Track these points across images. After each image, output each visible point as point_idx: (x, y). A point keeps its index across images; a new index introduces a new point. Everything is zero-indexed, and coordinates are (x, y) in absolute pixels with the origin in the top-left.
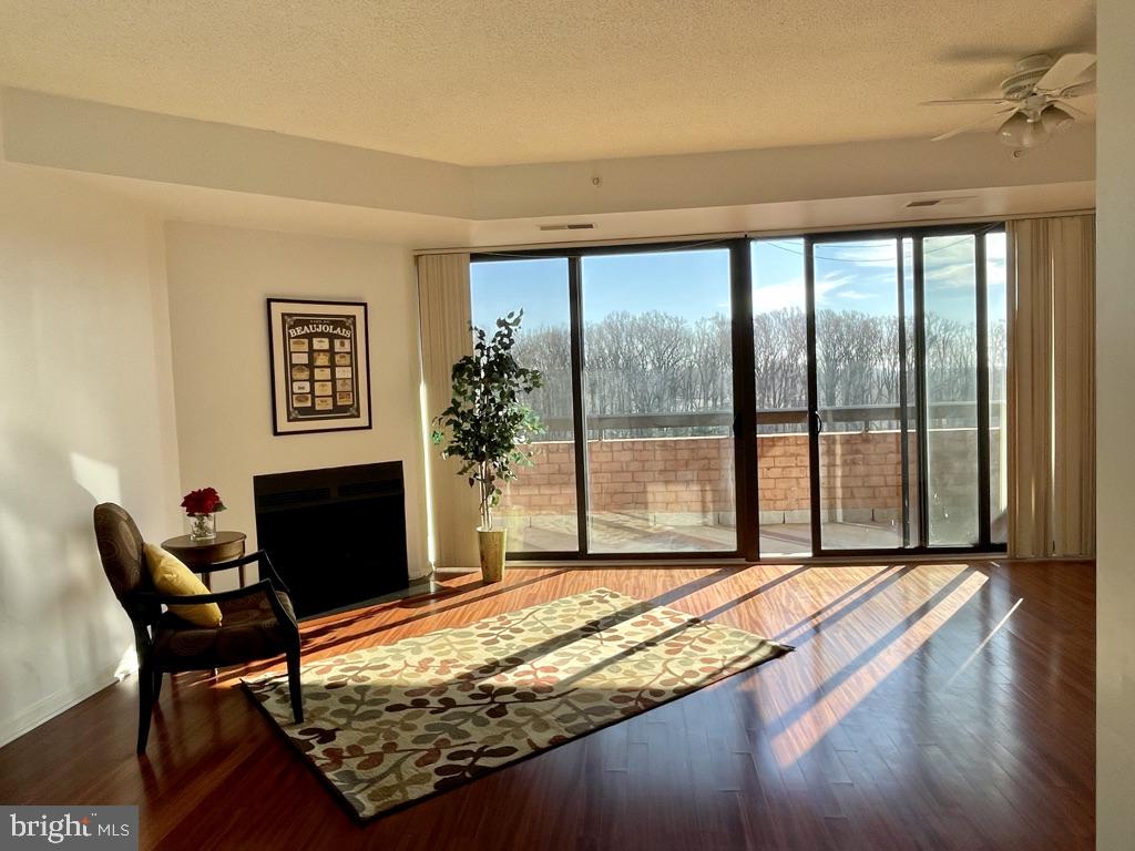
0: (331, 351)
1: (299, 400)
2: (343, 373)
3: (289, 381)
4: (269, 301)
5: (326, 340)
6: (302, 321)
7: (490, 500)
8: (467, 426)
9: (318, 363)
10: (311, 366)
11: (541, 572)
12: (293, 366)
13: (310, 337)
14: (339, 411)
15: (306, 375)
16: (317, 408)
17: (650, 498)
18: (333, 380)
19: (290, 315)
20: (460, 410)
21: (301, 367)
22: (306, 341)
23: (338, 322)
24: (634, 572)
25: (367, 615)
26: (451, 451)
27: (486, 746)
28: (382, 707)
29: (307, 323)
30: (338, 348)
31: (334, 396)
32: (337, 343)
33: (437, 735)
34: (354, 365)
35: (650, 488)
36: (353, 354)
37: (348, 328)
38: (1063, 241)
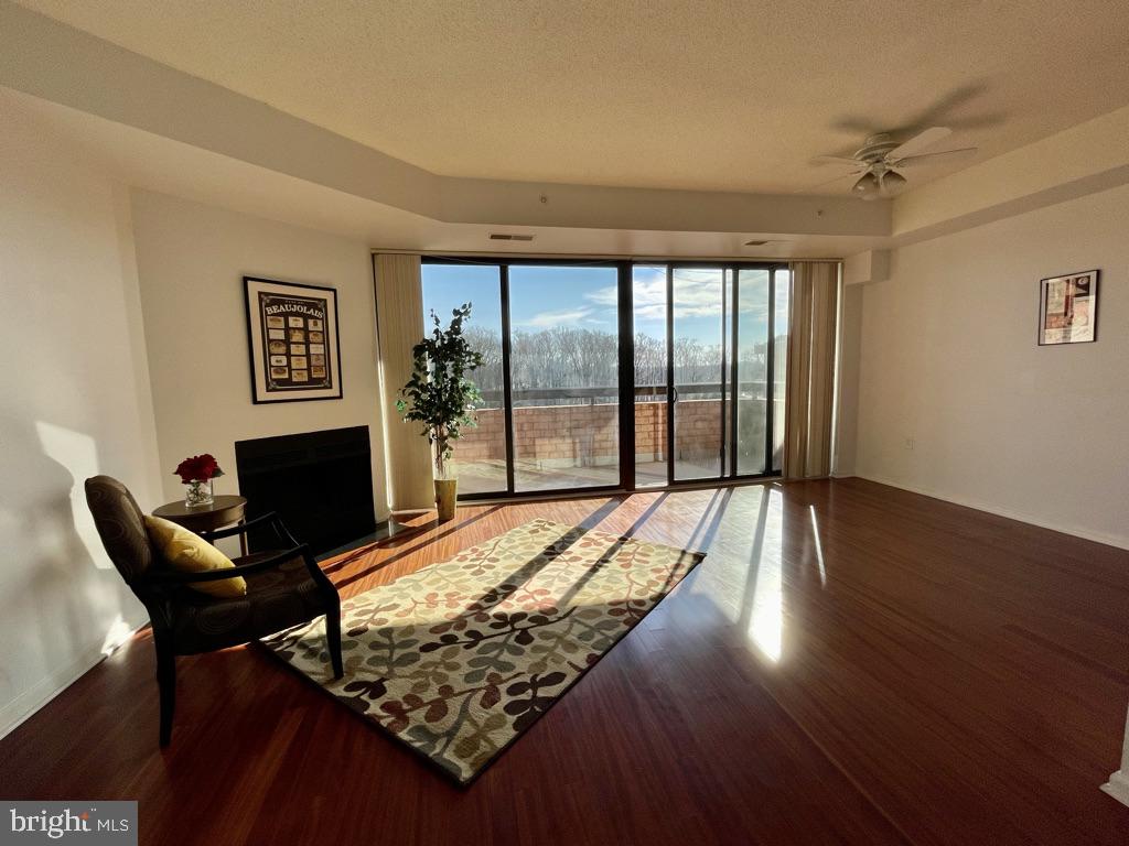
0: (305, 329)
1: (277, 372)
2: (316, 349)
3: (267, 355)
4: (246, 280)
5: (301, 320)
6: (278, 300)
7: (444, 455)
8: (426, 396)
9: (294, 340)
10: (287, 342)
11: (483, 509)
12: (270, 341)
13: (286, 315)
14: (313, 383)
15: (282, 349)
16: (294, 380)
17: (538, 449)
18: (308, 355)
19: (267, 294)
20: (420, 383)
21: (277, 342)
22: (282, 318)
23: (311, 304)
24: (553, 504)
25: (353, 558)
26: (413, 416)
27: (536, 675)
28: (415, 649)
29: (283, 303)
30: (311, 326)
31: (309, 369)
32: (311, 322)
33: (484, 671)
34: (326, 343)
35: (538, 442)
36: (325, 332)
37: (320, 310)
38: (820, 276)
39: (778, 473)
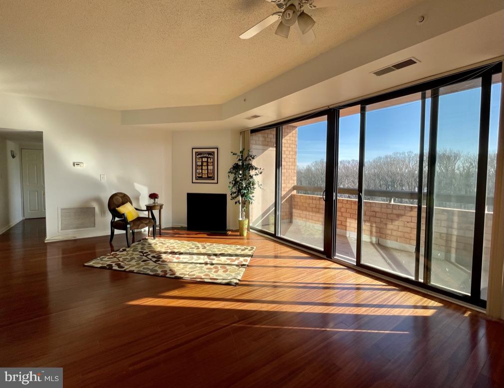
0: (207, 162)
1: (198, 174)
2: (210, 167)
3: (196, 169)
4: (193, 149)
5: (206, 159)
6: (200, 154)
9: (204, 165)
10: (202, 165)
12: (197, 165)
13: (202, 158)
14: (209, 178)
15: (200, 168)
16: (203, 177)
17: (348, 224)
18: (208, 169)
19: (197, 152)
21: (199, 166)
23: (210, 154)
29: (201, 154)
30: (209, 160)
31: (208, 174)
32: (209, 159)
34: (213, 165)
35: (348, 220)
36: (213, 162)
37: (212, 155)
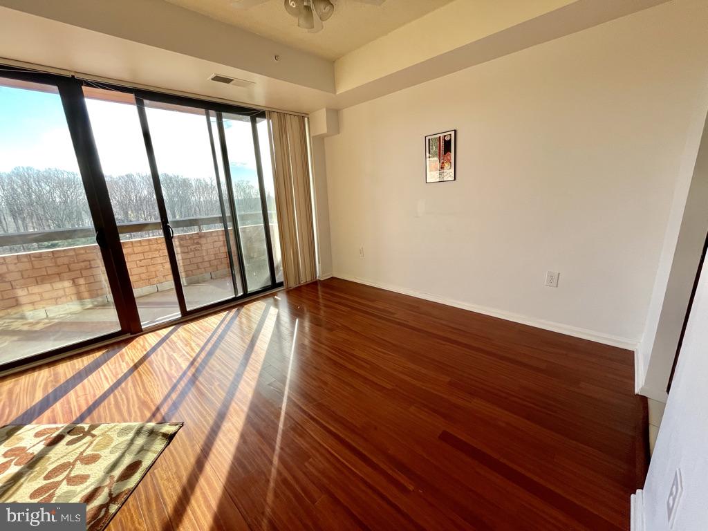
38: (292, 125)
39: (281, 284)
